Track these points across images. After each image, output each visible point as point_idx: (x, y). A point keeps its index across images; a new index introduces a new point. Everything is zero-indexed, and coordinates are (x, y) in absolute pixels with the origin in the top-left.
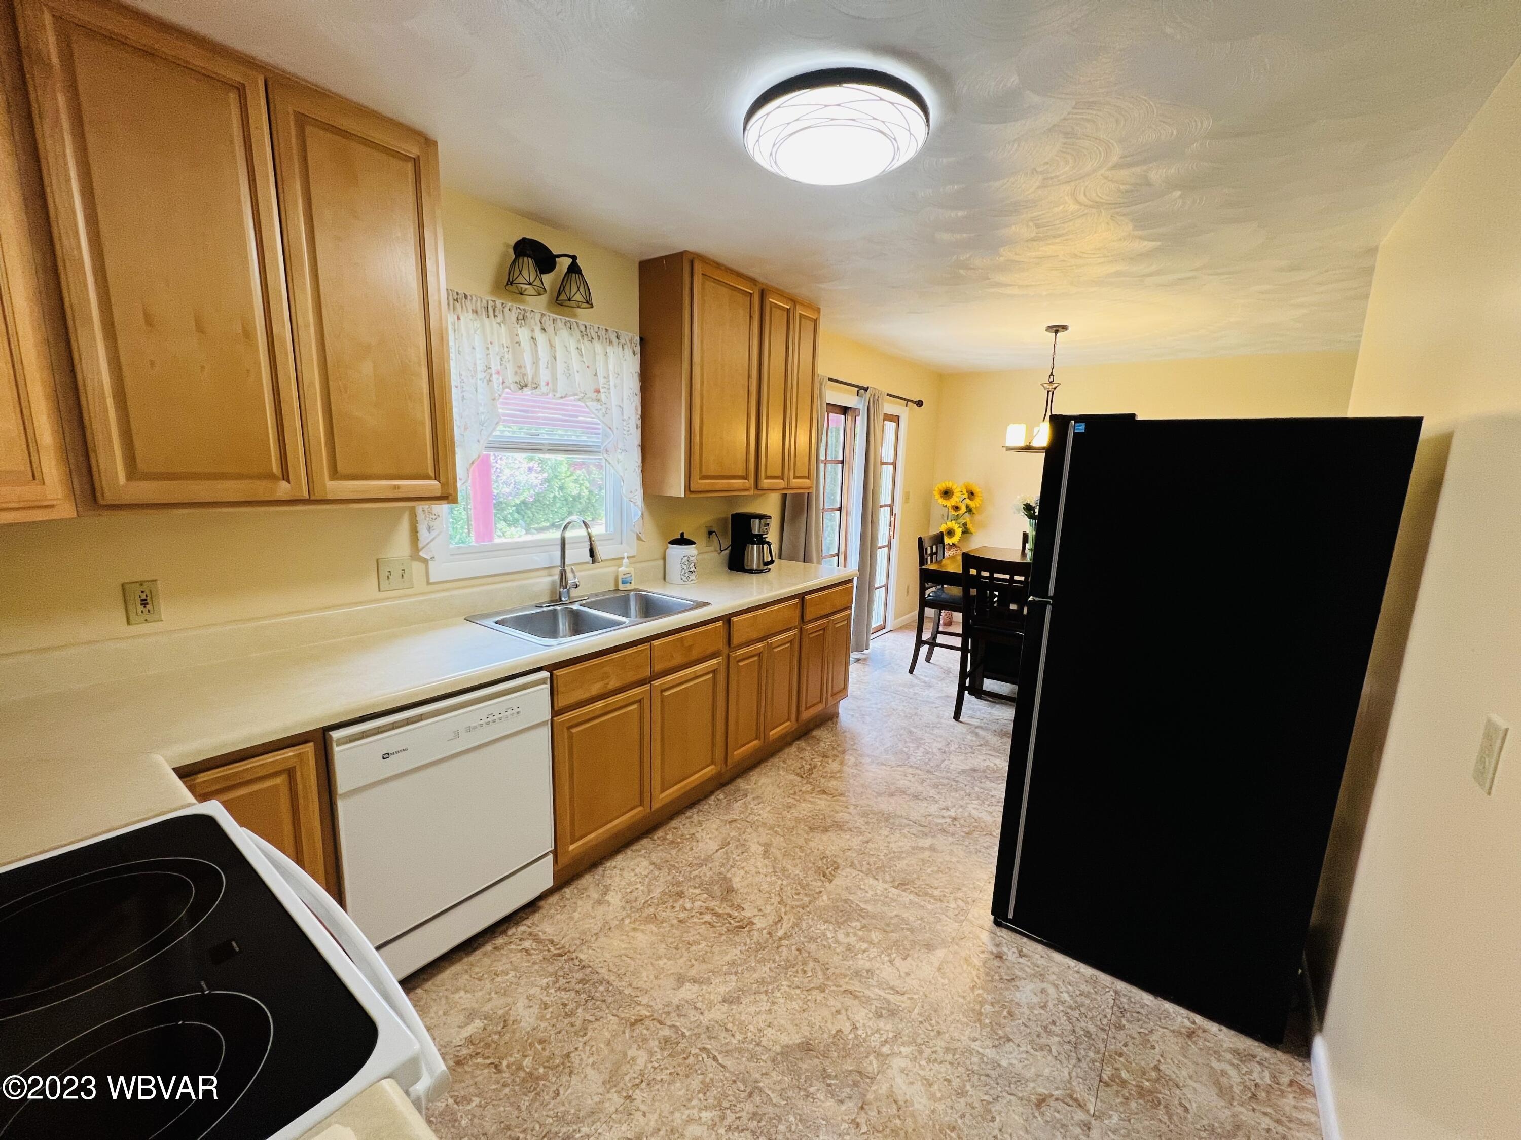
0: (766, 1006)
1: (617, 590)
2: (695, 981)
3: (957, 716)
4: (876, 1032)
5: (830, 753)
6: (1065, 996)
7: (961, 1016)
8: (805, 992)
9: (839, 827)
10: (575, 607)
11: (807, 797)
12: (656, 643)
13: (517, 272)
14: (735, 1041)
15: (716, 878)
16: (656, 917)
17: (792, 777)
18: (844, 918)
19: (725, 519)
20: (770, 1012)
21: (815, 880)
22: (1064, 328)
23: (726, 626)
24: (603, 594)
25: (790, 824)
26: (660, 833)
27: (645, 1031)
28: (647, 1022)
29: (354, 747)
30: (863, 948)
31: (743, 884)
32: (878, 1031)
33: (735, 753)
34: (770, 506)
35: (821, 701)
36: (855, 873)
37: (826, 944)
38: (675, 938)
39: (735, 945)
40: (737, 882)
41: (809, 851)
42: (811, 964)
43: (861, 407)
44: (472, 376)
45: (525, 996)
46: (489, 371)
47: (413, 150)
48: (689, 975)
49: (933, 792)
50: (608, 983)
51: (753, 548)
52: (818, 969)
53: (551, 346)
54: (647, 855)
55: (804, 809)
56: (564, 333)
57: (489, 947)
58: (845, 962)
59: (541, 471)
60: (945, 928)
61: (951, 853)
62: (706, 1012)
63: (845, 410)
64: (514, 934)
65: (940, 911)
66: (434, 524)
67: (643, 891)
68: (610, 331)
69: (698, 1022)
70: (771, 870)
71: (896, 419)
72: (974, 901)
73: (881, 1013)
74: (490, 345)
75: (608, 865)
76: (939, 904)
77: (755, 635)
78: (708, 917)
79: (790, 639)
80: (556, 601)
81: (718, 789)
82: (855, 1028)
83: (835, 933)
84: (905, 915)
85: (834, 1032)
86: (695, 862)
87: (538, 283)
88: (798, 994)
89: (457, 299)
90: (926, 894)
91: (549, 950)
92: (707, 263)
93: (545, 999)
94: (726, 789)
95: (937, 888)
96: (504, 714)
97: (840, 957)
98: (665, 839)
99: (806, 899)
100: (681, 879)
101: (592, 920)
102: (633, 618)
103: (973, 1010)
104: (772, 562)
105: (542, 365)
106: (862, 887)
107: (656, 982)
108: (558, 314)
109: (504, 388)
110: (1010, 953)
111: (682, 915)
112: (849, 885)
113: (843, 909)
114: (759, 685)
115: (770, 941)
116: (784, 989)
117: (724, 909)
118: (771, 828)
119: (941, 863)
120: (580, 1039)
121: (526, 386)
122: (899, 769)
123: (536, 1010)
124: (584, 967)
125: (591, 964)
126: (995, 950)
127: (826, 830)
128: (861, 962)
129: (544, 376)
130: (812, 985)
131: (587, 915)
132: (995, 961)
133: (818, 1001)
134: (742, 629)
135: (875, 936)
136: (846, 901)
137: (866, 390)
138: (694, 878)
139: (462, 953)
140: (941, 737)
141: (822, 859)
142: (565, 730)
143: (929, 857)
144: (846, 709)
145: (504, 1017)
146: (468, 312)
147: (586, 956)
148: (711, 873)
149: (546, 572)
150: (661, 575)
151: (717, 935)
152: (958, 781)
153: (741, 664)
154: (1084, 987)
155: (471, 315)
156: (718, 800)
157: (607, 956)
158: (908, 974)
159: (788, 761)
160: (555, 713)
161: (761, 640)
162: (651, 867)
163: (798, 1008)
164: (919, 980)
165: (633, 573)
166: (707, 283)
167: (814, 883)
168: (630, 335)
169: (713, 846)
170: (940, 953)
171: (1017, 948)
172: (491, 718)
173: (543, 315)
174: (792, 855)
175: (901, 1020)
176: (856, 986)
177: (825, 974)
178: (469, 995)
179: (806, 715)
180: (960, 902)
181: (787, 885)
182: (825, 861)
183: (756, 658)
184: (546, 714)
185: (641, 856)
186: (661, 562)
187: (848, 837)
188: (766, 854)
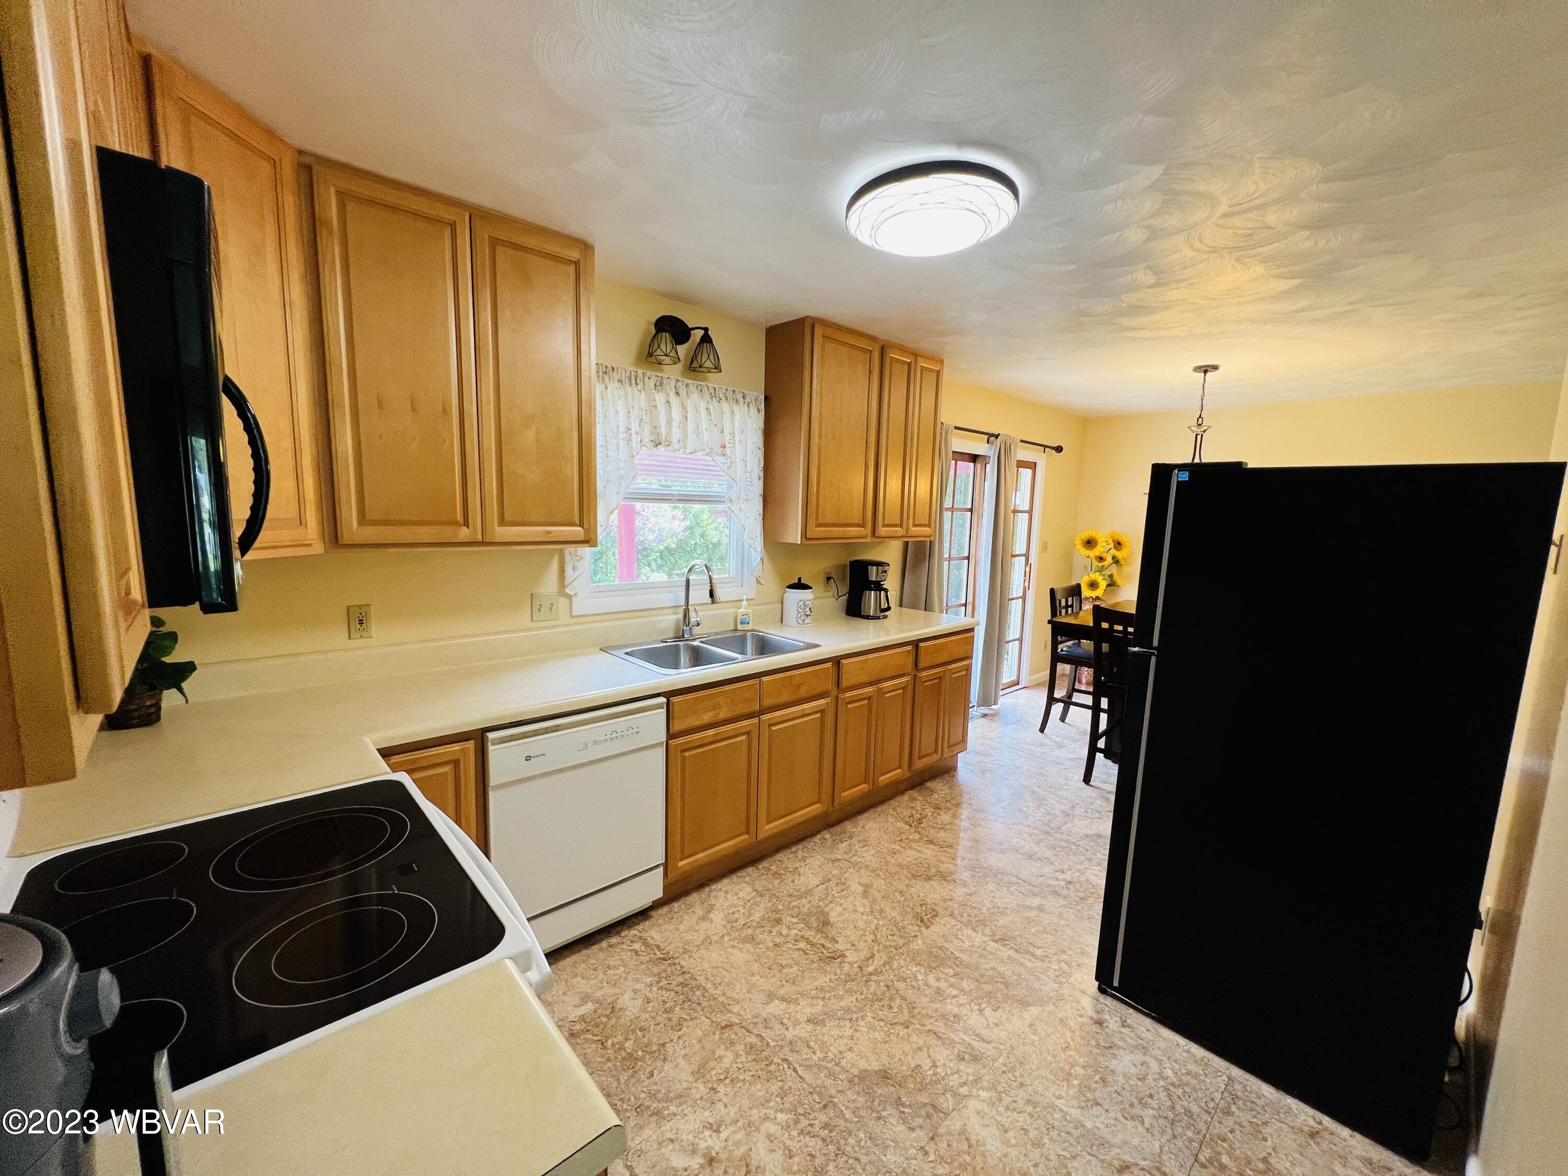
0: (848, 1032)
1: (736, 630)
2: (783, 999)
3: (1087, 779)
4: (956, 1073)
5: (942, 806)
6: (1169, 1073)
7: (1048, 1074)
8: (888, 1026)
9: (944, 877)
10: (696, 643)
11: (914, 845)
12: (765, 679)
13: (656, 345)
14: (815, 1058)
15: (814, 910)
16: (753, 938)
17: (901, 824)
18: (936, 964)
19: (844, 566)
20: (852, 1038)
21: (912, 924)
22: (1215, 368)
23: (835, 669)
24: (723, 633)
25: (893, 869)
26: (765, 864)
27: (733, 1036)
28: (736, 1028)
29: (504, 748)
30: (953, 994)
31: (839, 919)
32: (958, 1072)
33: (843, 794)
34: (891, 554)
35: (936, 751)
36: (954, 922)
37: (914, 984)
38: (769, 959)
39: (826, 973)
40: (833, 917)
41: (908, 897)
42: (898, 1001)
43: (991, 454)
44: (615, 437)
45: (631, 989)
46: (630, 432)
47: (574, 255)
48: (778, 993)
49: (1049, 854)
50: (705, 989)
51: (870, 595)
52: (904, 1006)
53: (683, 408)
54: (751, 882)
55: (908, 856)
56: (695, 396)
57: (604, 944)
58: (932, 1004)
59: (683, 519)
60: (1042, 987)
61: (1060, 916)
62: (791, 1029)
63: (974, 458)
64: (626, 936)
65: (1040, 970)
66: (578, 564)
67: (744, 914)
68: (737, 393)
69: (783, 1036)
70: (868, 910)
71: (1033, 466)
72: (1079, 966)
73: (963, 1056)
74: (631, 410)
75: (714, 887)
76: (1039, 964)
77: (866, 679)
78: (802, 945)
79: (903, 686)
80: (679, 637)
81: (825, 829)
82: (935, 1066)
83: (925, 976)
84: (1002, 969)
85: (913, 1066)
86: (795, 893)
87: (673, 354)
88: (882, 1027)
89: (605, 371)
90: (1028, 952)
91: (655, 954)
92: (829, 326)
93: (648, 994)
94: (833, 830)
95: (1039, 948)
96: (625, 732)
97: (928, 999)
98: (769, 869)
99: (901, 941)
100: (780, 907)
101: (696, 933)
102: (749, 656)
103: (1062, 1070)
104: (889, 609)
105: (675, 424)
106: (960, 936)
107: (747, 995)
108: (690, 379)
109: (641, 447)
110: (1112, 1022)
111: (778, 940)
112: (947, 933)
113: (936, 955)
114: (869, 729)
115: (860, 975)
116: (869, 1019)
117: (818, 939)
118: (874, 871)
119: (1048, 924)
120: (676, 1033)
121: (660, 444)
122: (1015, 827)
123: (639, 1002)
124: (684, 973)
125: (691, 971)
126: (1095, 1016)
127: (929, 878)
128: (949, 1007)
129: (676, 434)
130: (896, 1021)
131: (690, 929)
132: (1093, 1027)
133: (901, 1036)
134: (852, 672)
135: (967, 985)
136: (941, 948)
137: (997, 438)
138: (793, 908)
139: (582, 946)
140: (1066, 799)
141: (921, 905)
142: (679, 753)
143: (1036, 917)
144: (965, 763)
145: (613, 1004)
146: (614, 382)
147: (687, 963)
148: (810, 905)
149: (672, 610)
150: (779, 617)
151: (809, 962)
152: (1079, 845)
153: (849, 706)
154: (1192, 1067)
155: (617, 385)
156: (824, 839)
157: (706, 965)
158: (996, 1025)
159: (898, 809)
160: (671, 736)
161: (870, 684)
162: (754, 894)
163: (880, 1040)
164: (1008, 1032)
165: (751, 615)
166: (826, 343)
167: (910, 927)
168: (756, 394)
169: (814, 881)
170: (1035, 1011)
171: (1121, 1018)
172: (614, 735)
173: (677, 381)
174: (891, 898)
175: (984, 1067)
176: (940, 1027)
177: (910, 1013)
178: (585, 981)
179: (920, 764)
180: (1064, 966)
181: (884, 925)
182: (924, 908)
183: (866, 702)
184: (663, 738)
185: (745, 882)
186: (779, 605)
187: (951, 887)
188: (865, 894)
